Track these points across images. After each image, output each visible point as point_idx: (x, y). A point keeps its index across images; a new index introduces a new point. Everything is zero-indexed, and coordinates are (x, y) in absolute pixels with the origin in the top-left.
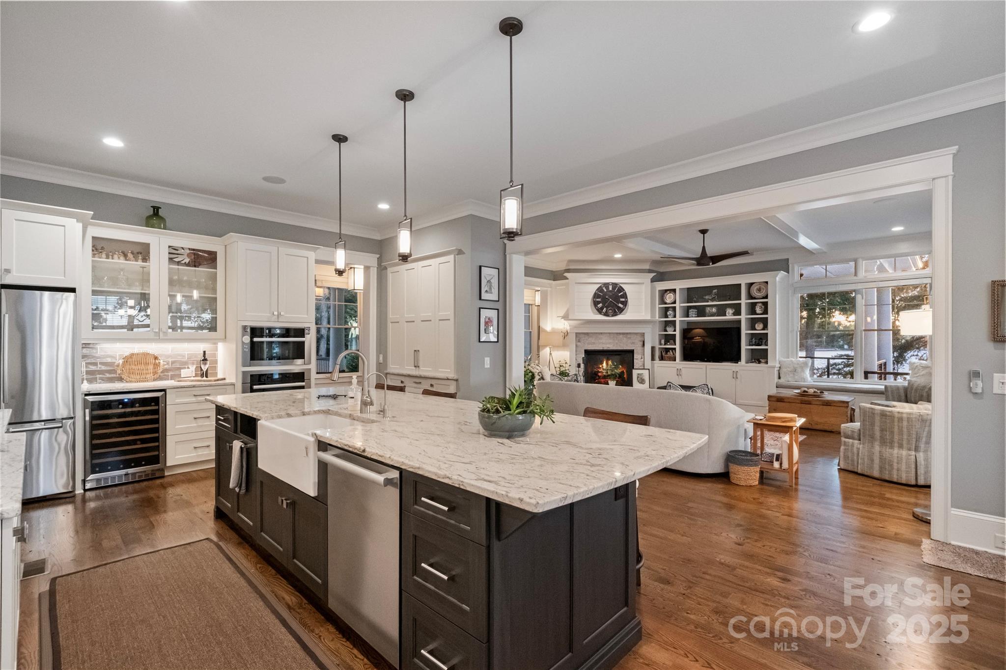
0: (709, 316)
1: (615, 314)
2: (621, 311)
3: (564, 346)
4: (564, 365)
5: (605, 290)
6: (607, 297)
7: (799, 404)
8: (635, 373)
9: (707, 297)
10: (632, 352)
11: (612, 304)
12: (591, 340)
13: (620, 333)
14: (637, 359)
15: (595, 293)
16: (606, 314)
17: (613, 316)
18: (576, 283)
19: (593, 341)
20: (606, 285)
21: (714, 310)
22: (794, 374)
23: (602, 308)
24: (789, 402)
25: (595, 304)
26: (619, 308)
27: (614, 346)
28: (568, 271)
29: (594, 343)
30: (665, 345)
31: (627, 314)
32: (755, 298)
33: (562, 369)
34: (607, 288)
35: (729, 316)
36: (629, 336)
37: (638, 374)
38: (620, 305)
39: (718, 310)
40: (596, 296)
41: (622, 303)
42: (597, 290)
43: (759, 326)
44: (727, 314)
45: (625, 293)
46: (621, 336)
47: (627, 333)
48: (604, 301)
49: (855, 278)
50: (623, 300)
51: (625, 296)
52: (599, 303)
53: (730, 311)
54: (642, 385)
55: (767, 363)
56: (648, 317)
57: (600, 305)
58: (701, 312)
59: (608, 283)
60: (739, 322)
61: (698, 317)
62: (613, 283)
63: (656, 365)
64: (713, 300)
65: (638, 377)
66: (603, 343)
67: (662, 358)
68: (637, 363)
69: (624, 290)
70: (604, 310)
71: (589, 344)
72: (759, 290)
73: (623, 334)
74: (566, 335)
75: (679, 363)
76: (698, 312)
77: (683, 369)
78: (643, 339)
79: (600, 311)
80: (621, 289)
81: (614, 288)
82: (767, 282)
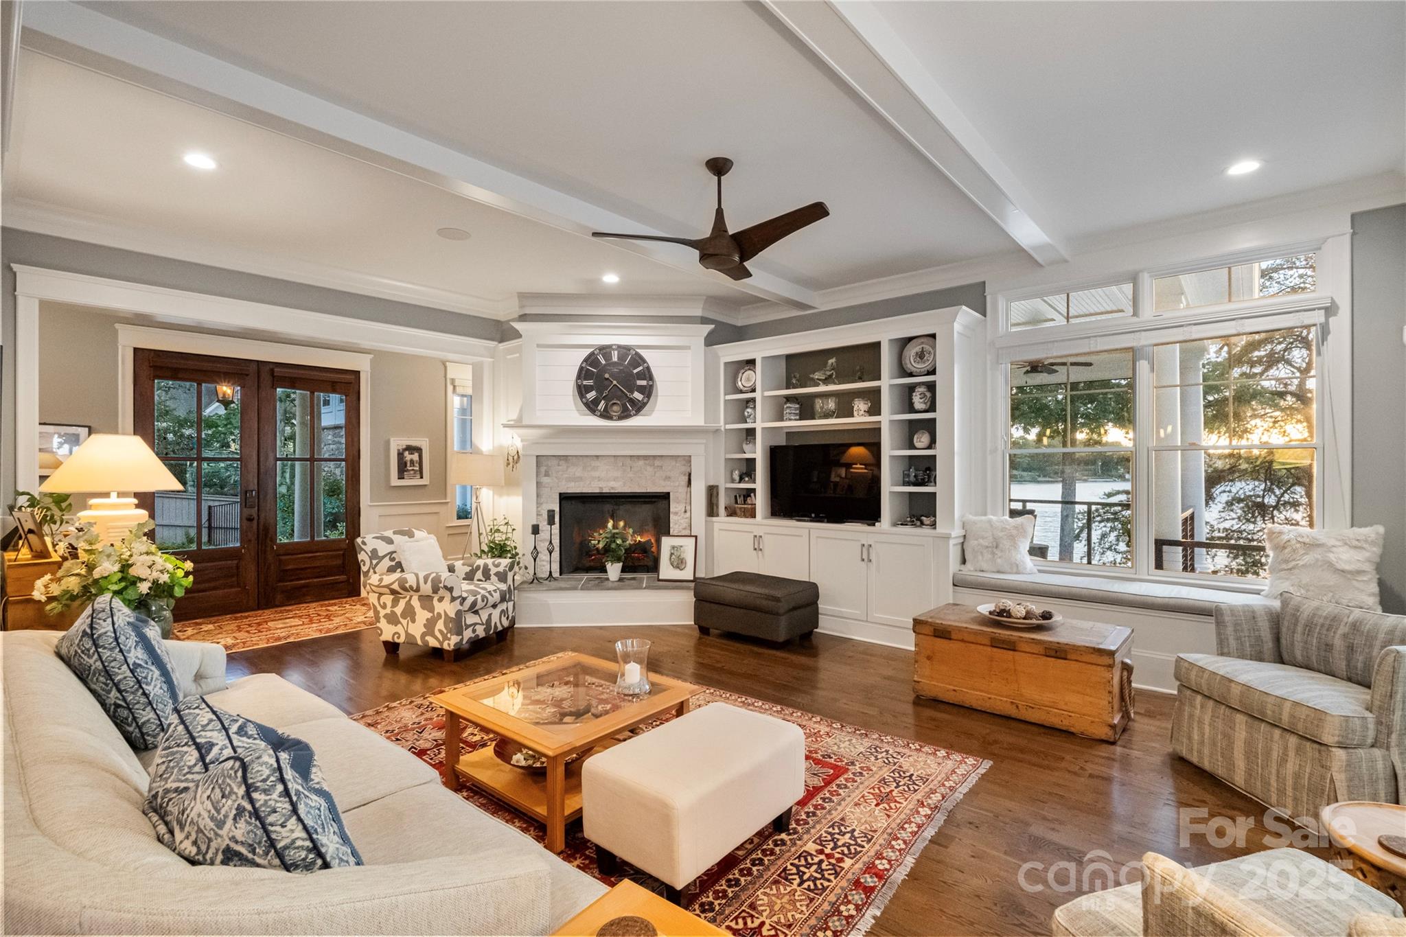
0: (820, 418)
1: (625, 415)
2: (639, 407)
3: (509, 484)
4: (503, 529)
5: (603, 362)
6: (607, 376)
7: (989, 649)
8: (666, 542)
9: (817, 376)
10: (666, 496)
11: (620, 393)
12: (577, 471)
13: (638, 457)
14: (676, 513)
15: (581, 369)
16: (606, 415)
17: (620, 418)
18: (538, 346)
19: (578, 474)
20: (605, 350)
21: (831, 404)
22: (993, 554)
23: (596, 402)
24: (962, 641)
25: (582, 391)
26: (632, 402)
27: (624, 484)
28: (523, 318)
29: (580, 479)
30: (740, 482)
31: (655, 414)
32: (911, 375)
33: (498, 538)
34: (607, 356)
35: (860, 417)
36: (657, 463)
37: (673, 547)
38: (637, 396)
39: (838, 404)
40: (583, 373)
41: (641, 390)
42: (586, 360)
43: (922, 439)
44: (855, 413)
45: (648, 368)
46: (641, 463)
47: (654, 457)
48: (601, 383)
49: (1135, 319)
50: (644, 383)
51: (647, 374)
52: (588, 389)
53: (860, 406)
54: (678, 571)
55: (933, 525)
56: (699, 421)
57: (592, 395)
58: (806, 408)
59: (610, 347)
60: (877, 431)
61: (801, 419)
62: (619, 347)
63: (716, 527)
64: (827, 381)
65: (672, 554)
66: (599, 479)
67: (731, 512)
68: (677, 521)
69: (644, 361)
70: (602, 405)
71: (569, 480)
72: (921, 356)
73: (646, 457)
74: (514, 460)
75: (762, 522)
76: (801, 409)
77: (765, 538)
78: (689, 470)
79: (591, 407)
80: (639, 360)
81: (622, 358)
82: (933, 336)
